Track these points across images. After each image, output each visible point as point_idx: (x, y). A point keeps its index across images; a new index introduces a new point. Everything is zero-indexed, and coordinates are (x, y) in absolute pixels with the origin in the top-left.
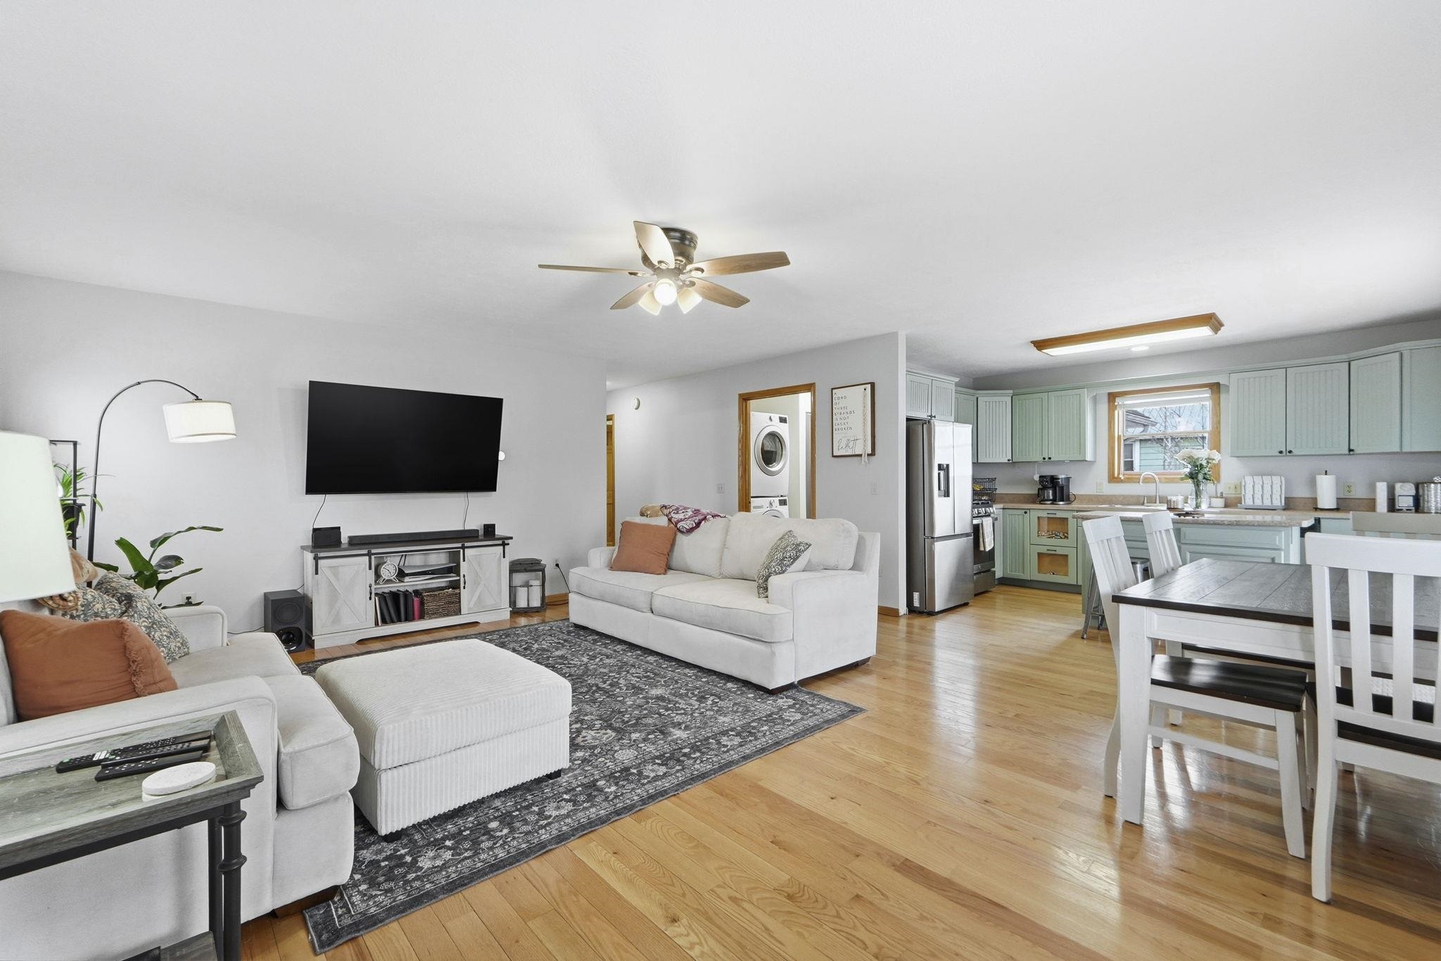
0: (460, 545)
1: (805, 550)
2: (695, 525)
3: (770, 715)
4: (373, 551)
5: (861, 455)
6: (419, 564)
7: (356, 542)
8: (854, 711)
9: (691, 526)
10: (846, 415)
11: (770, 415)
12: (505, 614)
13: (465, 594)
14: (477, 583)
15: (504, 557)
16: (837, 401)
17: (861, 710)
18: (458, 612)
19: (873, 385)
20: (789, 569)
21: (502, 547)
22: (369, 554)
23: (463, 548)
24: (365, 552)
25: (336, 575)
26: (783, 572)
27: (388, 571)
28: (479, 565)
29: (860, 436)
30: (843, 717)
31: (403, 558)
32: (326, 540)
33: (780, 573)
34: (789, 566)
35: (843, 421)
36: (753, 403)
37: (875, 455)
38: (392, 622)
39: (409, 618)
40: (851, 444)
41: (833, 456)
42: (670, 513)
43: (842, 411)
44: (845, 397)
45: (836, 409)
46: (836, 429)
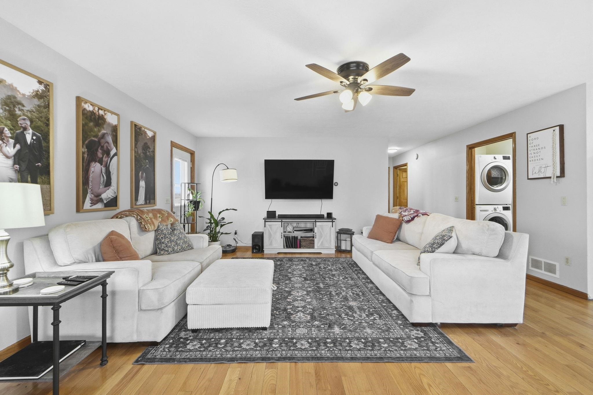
0: (314, 220)
1: (448, 240)
2: (410, 219)
3: (397, 339)
4: (283, 220)
5: (550, 178)
6: (303, 227)
7: (282, 217)
8: (462, 358)
9: (408, 219)
10: (538, 151)
11: (494, 155)
12: (333, 251)
13: (316, 240)
14: (321, 236)
15: (332, 227)
16: (531, 142)
17: (468, 360)
18: (313, 247)
19: (561, 127)
20: (437, 251)
21: (332, 223)
22: (282, 222)
23: (316, 222)
24: (280, 220)
25: (271, 228)
26: (433, 252)
27: (290, 228)
28: (322, 230)
29: (550, 163)
30: (448, 359)
31: (297, 224)
32: (271, 215)
33: (430, 252)
34: (437, 249)
35: (536, 155)
36: (477, 150)
37: (564, 176)
38: (290, 248)
39: (296, 247)
40: (543, 170)
41: (528, 179)
42: (402, 211)
43: (535, 148)
44: (538, 138)
45: (531, 147)
46: (530, 161)
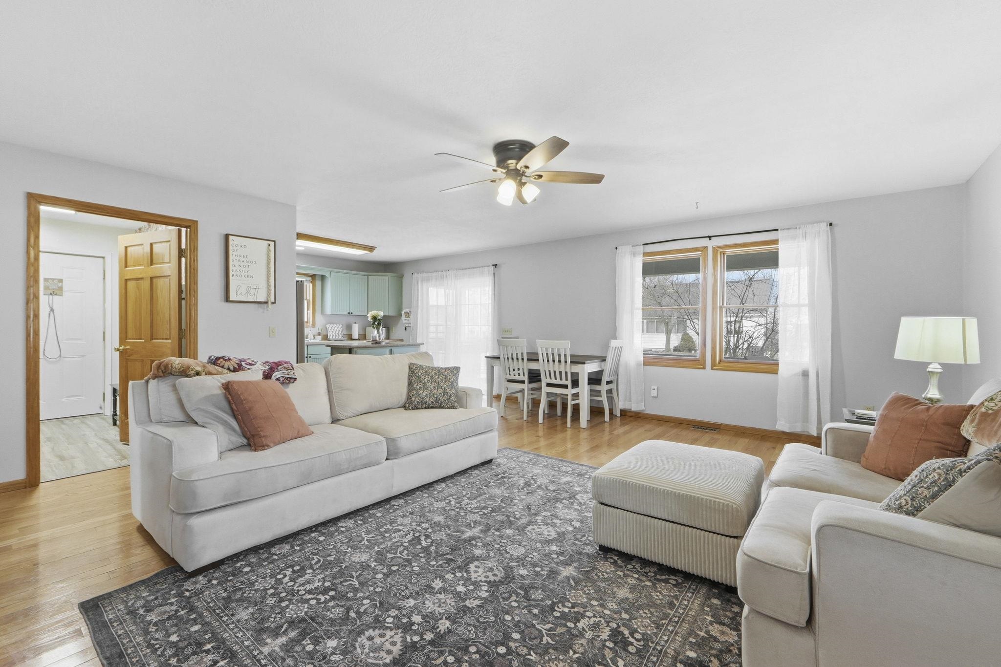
10: (247, 264)
16: (235, 248)
19: (275, 243)
29: (264, 285)
35: (242, 269)
37: (275, 303)
40: (252, 291)
43: (242, 259)
44: (245, 247)
45: (234, 256)
46: (233, 275)
